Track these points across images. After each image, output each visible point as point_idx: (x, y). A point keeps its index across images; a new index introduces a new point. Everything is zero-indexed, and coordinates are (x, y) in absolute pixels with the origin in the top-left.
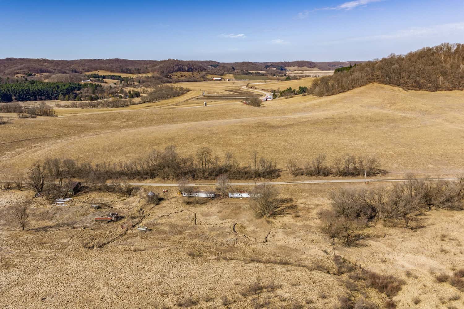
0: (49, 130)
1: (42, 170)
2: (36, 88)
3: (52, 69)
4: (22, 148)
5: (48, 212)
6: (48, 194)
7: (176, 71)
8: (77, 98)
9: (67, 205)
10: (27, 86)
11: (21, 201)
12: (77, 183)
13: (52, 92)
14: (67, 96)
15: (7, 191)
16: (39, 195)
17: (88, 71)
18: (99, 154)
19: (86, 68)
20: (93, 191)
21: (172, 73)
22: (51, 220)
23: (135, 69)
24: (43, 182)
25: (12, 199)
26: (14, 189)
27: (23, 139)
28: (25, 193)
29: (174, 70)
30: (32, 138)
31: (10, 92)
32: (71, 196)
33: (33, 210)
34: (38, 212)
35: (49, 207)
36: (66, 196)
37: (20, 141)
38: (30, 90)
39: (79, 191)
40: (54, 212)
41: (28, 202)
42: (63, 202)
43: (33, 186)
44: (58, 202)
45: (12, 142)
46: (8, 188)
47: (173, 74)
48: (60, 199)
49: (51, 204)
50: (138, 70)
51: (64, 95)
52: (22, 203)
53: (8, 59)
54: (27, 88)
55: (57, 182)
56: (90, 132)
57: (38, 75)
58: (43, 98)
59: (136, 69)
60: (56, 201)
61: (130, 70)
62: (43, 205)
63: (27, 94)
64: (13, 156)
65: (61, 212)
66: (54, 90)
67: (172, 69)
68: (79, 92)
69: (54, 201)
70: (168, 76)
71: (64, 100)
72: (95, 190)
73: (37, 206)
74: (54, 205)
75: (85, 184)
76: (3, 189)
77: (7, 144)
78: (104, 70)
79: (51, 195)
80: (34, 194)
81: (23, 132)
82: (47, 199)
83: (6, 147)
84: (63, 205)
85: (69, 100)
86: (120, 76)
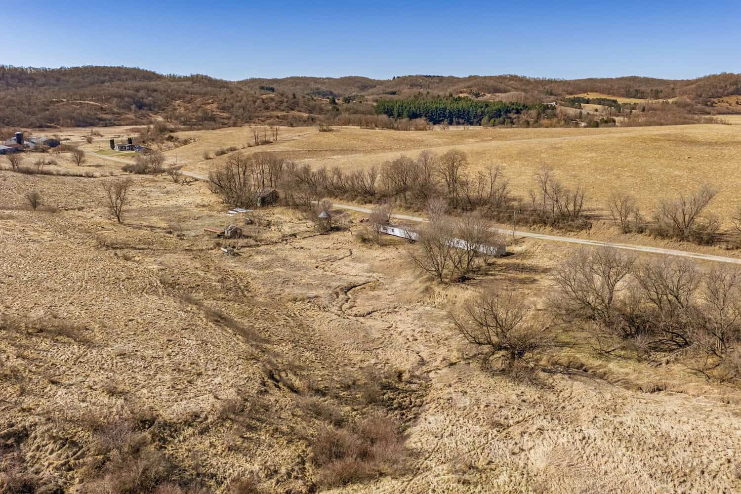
2: (455, 107)
3: (512, 87)
7: (727, 95)
9: (231, 215)
12: (270, 192)
13: (476, 112)
14: (493, 120)
17: (571, 94)
19: (570, 89)
21: (721, 97)
23: (652, 91)
29: (726, 93)
31: (420, 111)
38: (446, 109)
47: (721, 99)
48: (239, 210)
50: (657, 92)
53: (470, 77)
54: (443, 106)
57: (488, 96)
58: (461, 121)
59: (654, 92)
61: (643, 93)
63: (441, 115)
67: (721, 90)
70: (709, 103)
78: (597, 91)
84: (228, 215)
86: (615, 102)
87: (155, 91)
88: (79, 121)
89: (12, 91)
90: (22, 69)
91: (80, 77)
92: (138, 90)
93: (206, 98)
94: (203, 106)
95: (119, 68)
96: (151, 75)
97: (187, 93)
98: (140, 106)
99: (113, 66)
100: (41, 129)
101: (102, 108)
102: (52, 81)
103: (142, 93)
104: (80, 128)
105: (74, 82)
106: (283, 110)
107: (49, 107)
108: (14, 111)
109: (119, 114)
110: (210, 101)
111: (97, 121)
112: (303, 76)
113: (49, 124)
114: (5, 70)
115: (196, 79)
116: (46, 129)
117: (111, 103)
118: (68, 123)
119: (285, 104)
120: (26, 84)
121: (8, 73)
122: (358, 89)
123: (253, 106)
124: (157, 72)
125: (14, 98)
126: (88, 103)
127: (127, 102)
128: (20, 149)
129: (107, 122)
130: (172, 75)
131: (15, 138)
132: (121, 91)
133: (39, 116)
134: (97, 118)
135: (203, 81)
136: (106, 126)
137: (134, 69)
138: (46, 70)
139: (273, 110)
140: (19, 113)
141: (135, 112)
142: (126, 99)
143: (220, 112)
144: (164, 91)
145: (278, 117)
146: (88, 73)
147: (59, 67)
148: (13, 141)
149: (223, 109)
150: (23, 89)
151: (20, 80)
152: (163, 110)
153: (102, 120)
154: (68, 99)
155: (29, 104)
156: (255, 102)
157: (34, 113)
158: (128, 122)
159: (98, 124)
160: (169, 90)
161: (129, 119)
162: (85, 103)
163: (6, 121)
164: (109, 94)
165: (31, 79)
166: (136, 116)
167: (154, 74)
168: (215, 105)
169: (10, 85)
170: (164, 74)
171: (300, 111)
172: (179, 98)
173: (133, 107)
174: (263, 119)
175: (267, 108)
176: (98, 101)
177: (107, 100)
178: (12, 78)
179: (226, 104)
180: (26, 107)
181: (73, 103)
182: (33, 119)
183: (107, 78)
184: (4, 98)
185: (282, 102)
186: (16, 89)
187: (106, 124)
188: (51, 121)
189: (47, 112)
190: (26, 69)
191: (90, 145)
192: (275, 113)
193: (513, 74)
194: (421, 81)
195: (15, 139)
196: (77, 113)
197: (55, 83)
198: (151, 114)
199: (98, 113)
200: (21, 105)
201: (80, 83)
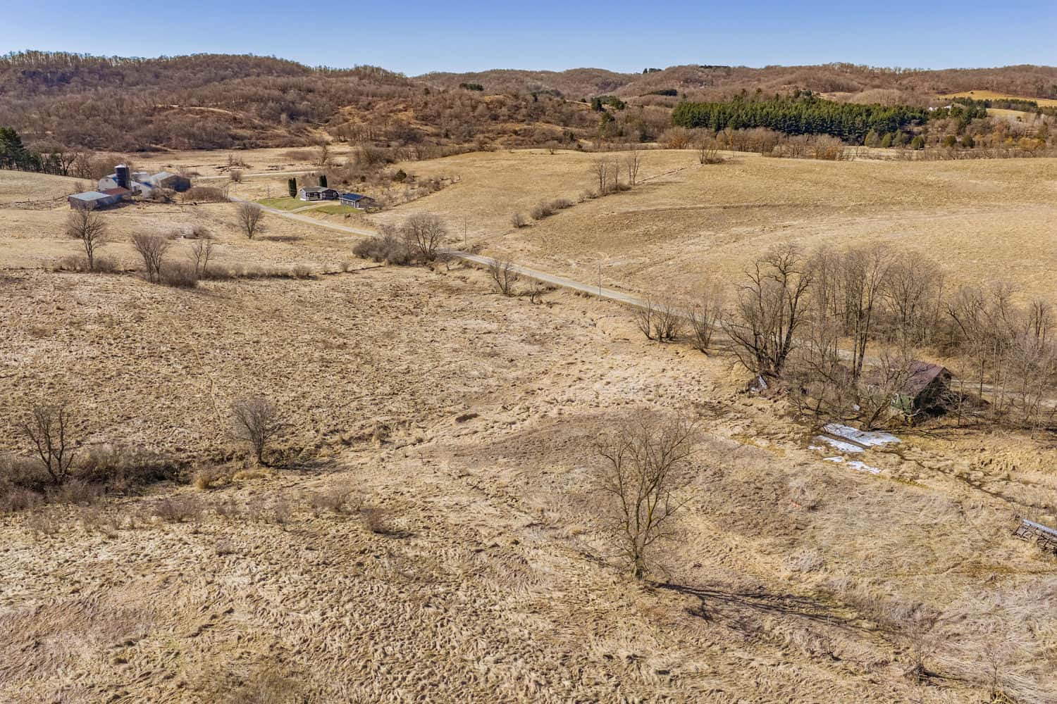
0: (836, 188)
1: (792, 287)
2: (816, 113)
3: (859, 83)
4: (747, 225)
5: (782, 483)
6: (797, 393)
8: (913, 141)
9: (875, 471)
10: (796, 108)
11: (692, 398)
12: (933, 373)
13: (853, 123)
14: (887, 136)
15: (662, 346)
16: (764, 386)
17: (943, 93)
18: (1026, 267)
19: (942, 86)
20: (1011, 428)
22: (792, 544)
24: (788, 338)
25: (663, 381)
26: (684, 344)
27: (757, 203)
28: (713, 367)
30: (783, 202)
32: (896, 427)
33: (724, 452)
34: (738, 473)
35: (792, 454)
36: (876, 417)
37: (747, 207)
38: (800, 116)
39: (938, 412)
40: (811, 497)
41: (713, 408)
42: (858, 449)
43: (746, 344)
44: (834, 443)
45: (725, 208)
46: (668, 336)
48: (847, 431)
49: (805, 442)
51: (882, 133)
52: (692, 408)
54: (795, 113)
55: (846, 352)
56: (966, 205)
57: (825, 96)
60: (826, 434)
62: (770, 436)
64: (718, 243)
65: (849, 507)
66: (859, 119)
68: (920, 128)
69: (818, 430)
71: (877, 145)
72: (1027, 428)
73: (745, 436)
74: (816, 453)
75: (971, 387)
76: (652, 334)
77: (712, 211)
78: (987, 89)
79: (809, 400)
80: (747, 380)
81: (763, 187)
82: (790, 414)
83: (708, 219)
84: (858, 465)
85: (891, 146)
86: (1034, 104)
87: (310, 91)
88: (202, 140)
89: (90, 93)
90: (104, 60)
91: (190, 70)
92: (284, 90)
93: (394, 101)
94: (392, 114)
95: (246, 57)
96: (296, 69)
97: (361, 94)
98: (293, 116)
99: (236, 54)
100: (144, 153)
101: (235, 119)
102: (149, 77)
103: (292, 95)
104: (204, 153)
105: (182, 80)
106: (523, 121)
107: (153, 118)
108: (99, 125)
109: (263, 128)
110: (401, 107)
111: (230, 139)
112: (509, 68)
113: (154, 146)
114: (79, 61)
115: (362, 73)
116: (152, 154)
117: (247, 111)
118: (184, 143)
119: (524, 111)
120: (110, 82)
121: (83, 66)
122: (597, 88)
123: (471, 114)
124: (302, 63)
125: (99, 103)
126: (212, 112)
127: (271, 108)
128: (124, 197)
129: (246, 141)
130: (323, 67)
131: (115, 175)
132: (261, 91)
133: (138, 132)
134: (230, 135)
135: (374, 77)
136: (244, 148)
137: (268, 58)
138: (139, 61)
139: (504, 121)
140: (107, 128)
141: (287, 125)
142: (271, 104)
143: (422, 124)
144: (325, 92)
145: (516, 132)
146: (201, 66)
147: (157, 57)
148: (111, 183)
149: (425, 119)
150: (106, 90)
151: (102, 77)
152: (327, 121)
153: (238, 139)
154: (181, 103)
155: (122, 113)
156: (474, 108)
157: (131, 129)
158: (277, 141)
159: (232, 145)
160: (333, 90)
161: (279, 136)
162: (208, 111)
163: (86, 141)
164: (242, 96)
165: (118, 74)
166: (290, 132)
167: (298, 65)
168: (411, 113)
169: (89, 84)
170: (312, 67)
171: (548, 122)
172: (350, 103)
173: (284, 116)
174: (491, 135)
175: (495, 118)
176: (228, 107)
177: (240, 106)
178: (89, 73)
179: (427, 111)
180: (118, 117)
181: (190, 111)
182: (129, 137)
183: (229, 72)
184: (82, 104)
185: (518, 108)
186: (96, 90)
187: (244, 145)
188: (158, 140)
189: (150, 126)
190: (110, 59)
191: (238, 185)
192: (510, 126)
193: (845, 61)
194: (700, 74)
195: (114, 179)
196: (199, 128)
197: (153, 80)
198: (309, 129)
199: (231, 127)
200: (109, 115)
201: (190, 80)
